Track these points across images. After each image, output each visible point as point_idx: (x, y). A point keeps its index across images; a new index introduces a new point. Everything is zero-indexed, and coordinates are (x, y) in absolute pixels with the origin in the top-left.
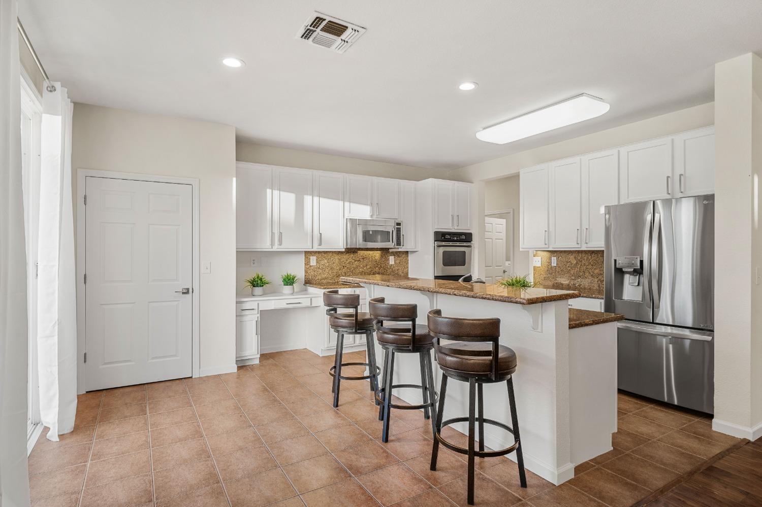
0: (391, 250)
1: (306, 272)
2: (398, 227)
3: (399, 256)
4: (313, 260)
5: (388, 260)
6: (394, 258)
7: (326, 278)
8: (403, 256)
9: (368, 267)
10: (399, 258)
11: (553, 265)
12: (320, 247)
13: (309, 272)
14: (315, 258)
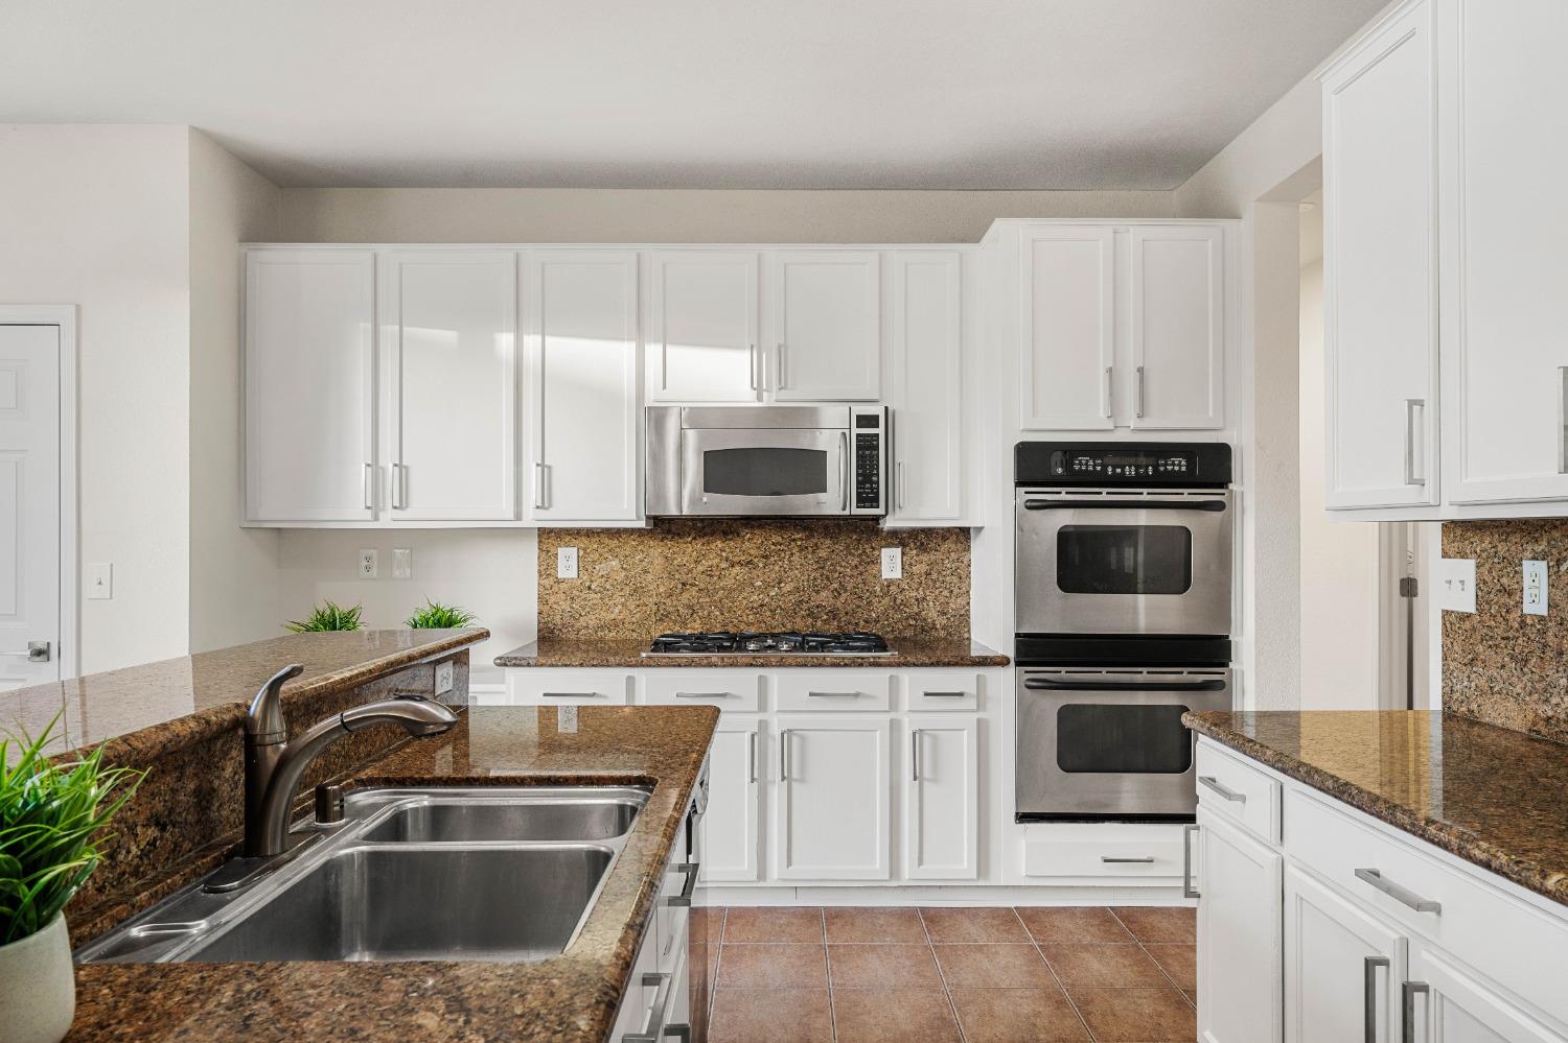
1: (542, 600)
2: (868, 431)
3: (923, 548)
4: (567, 562)
5: (876, 561)
6: (903, 554)
7: (615, 624)
8: (945, 546)
9: (788, 587)
10: (925, 558)
11: (1528, 609)
13: (552, 600)
14: (572, 552)
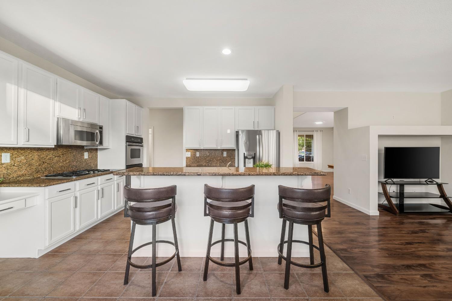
0: (85, 148)
2: (101, 130)
3: (91, 152)
5: (84, 155)
6: (88, 153)
8: (94, 152)
9: (67, 162)
10: (91, 154)
11: (197, 156)
12: (28, 143)
14: (8, 154)
